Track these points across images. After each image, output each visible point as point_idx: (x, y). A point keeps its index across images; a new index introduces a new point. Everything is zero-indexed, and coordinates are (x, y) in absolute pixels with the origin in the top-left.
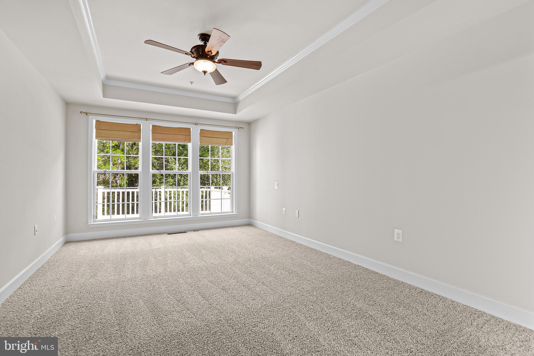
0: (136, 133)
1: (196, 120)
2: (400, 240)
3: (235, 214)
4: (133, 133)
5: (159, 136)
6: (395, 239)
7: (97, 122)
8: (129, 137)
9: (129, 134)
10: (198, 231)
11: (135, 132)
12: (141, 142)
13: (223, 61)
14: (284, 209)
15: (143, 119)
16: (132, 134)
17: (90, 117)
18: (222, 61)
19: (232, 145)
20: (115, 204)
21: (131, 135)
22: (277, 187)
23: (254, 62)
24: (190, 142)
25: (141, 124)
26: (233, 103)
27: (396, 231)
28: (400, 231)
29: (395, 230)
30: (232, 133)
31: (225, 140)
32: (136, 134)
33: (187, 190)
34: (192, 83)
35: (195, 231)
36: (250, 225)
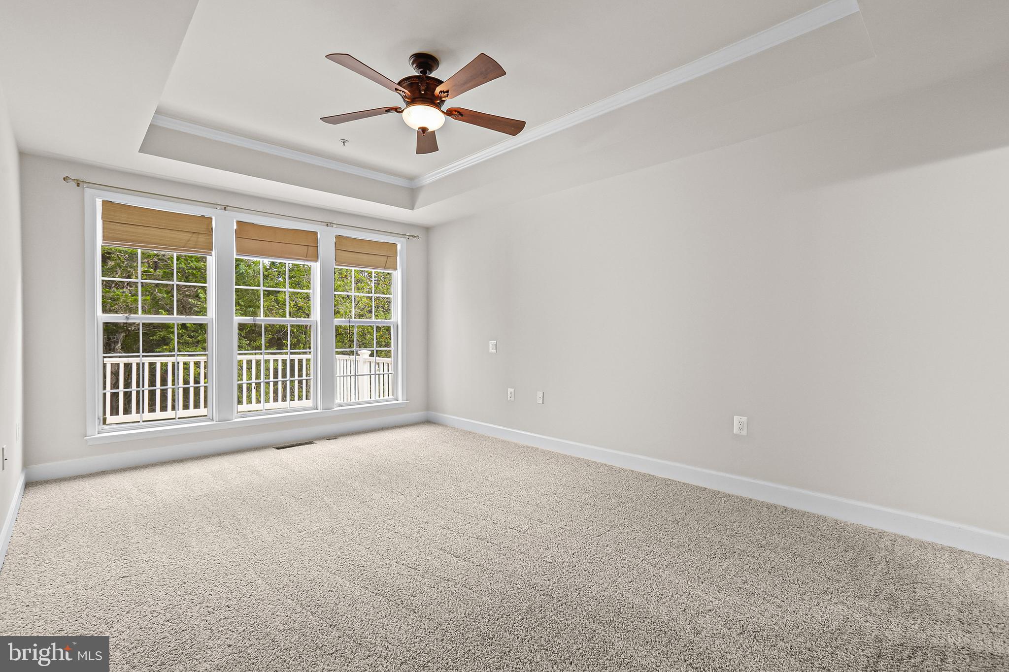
0: (201, 236)
1: (330, 217)
2: (744, 433)
3: (402, 402)
4: (195, 236)
5: (252, 244)
6: (736, 430)
7: (106, 203)
8: (186, 243)
9: (185, 236)
10: (336, 438)
11: (200, 234)
12: (211, 255)
13: (458, 112)
14: (510, 390)
15: (216, 206)
16: (191, 237)
17: (88, 192)
18: (456, 111)
19: (395, 269)
20: (155, 390)
21: (189, 240)
22: (495, 351)
23: (513, 121)
24: (316, 261)
25: (214, 218)
26: (407, 188)
27: (736, 419)
28: (744, 419)
29: (735, 417)
30: (395, 245)
31: (384, 259)
32: (202, 239)
33: (308, 356)
34: (344, 142)
35: (330, 439)
36: (428, 422)
